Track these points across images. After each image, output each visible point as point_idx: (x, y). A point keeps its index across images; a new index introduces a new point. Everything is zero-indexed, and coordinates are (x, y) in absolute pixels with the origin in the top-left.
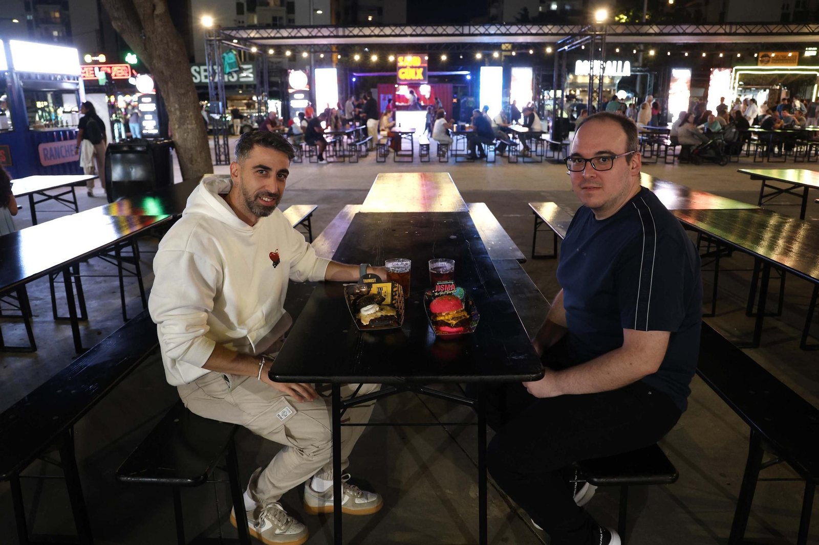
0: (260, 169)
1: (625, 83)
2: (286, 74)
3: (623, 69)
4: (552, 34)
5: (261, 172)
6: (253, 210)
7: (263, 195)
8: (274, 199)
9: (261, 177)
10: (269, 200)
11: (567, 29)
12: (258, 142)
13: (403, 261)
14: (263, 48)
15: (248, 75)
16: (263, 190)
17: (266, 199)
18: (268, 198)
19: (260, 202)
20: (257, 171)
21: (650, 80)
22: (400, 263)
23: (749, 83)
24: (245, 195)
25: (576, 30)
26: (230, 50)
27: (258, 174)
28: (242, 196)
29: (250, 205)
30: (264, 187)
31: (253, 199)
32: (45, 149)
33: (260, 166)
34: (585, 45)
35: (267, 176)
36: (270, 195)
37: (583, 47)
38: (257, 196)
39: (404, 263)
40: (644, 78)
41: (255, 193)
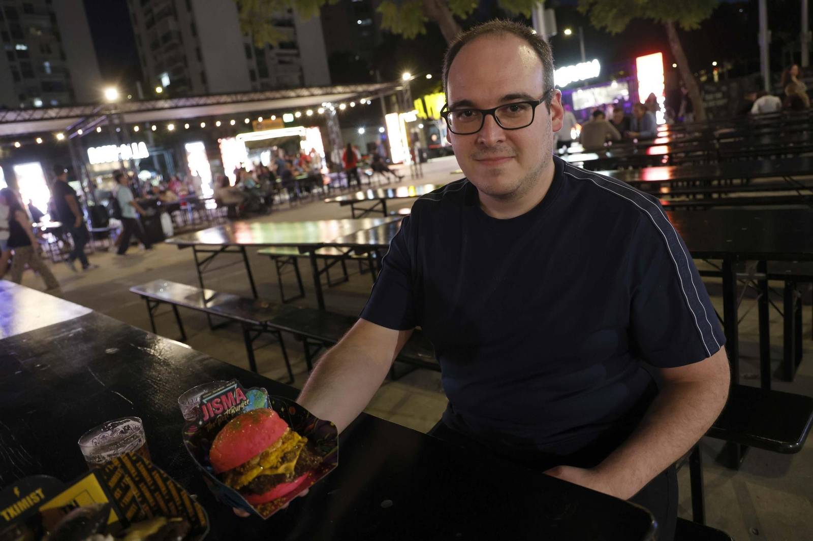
1: (146, 164)
3: (140, 151)
4: (61, 118)
11: (77, 111)
13: (114, 426)
21: (168, 158)
22: (110, 432)
23: (254, 147)
25: (88, 111)
34: (102, 128)
37: (99, 130)
39: (120, 428)
40: (161, 158)
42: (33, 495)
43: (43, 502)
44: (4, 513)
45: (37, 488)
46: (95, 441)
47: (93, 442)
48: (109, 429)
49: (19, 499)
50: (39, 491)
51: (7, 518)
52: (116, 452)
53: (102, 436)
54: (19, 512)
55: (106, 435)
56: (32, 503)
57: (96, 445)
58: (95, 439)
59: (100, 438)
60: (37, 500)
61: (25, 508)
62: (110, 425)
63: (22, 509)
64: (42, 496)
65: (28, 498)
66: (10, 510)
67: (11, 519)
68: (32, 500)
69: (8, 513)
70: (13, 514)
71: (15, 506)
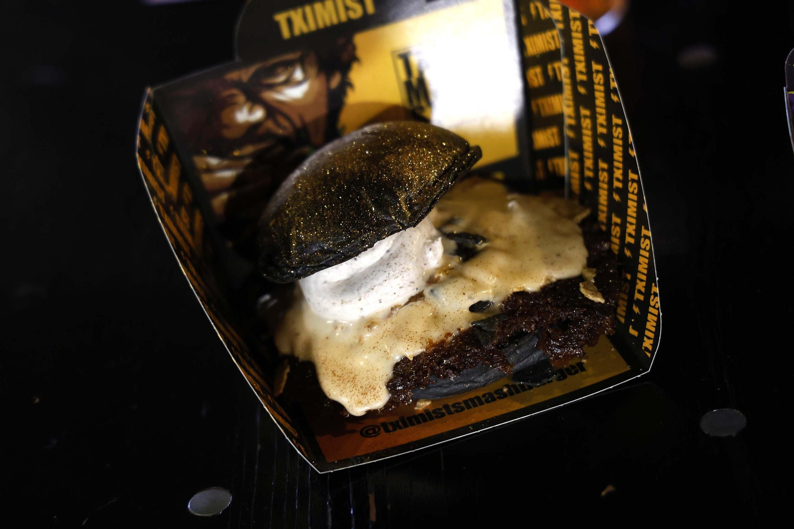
43: (367, 22)
44: (281, 19)
51: (286, 33)
54: (313, 27)
56: (343, 18)
60: (360, 13)
61: (328, 23)
63: (321, 24)
66: (296, 16)
67: (293, 38)
68: (347, 8)
69: (290, 22)
70: (300, 27)
71: (308, 9)
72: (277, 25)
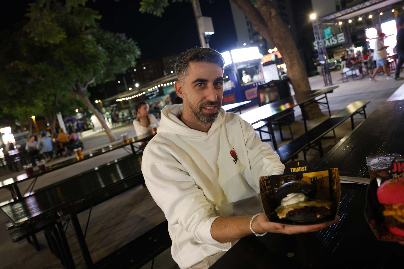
0: (198, 82)
2: (363, 32)
5: (200, 85)
6: (201, 119)
7: (206, 105)
8: (215, 107)
9: (200, 89)
10: (212, 108)
12: (192, 59)
14: (345, 21)
15: (341, 38)
16: (205, 101)
17: (209, 108)
18: (211, 107)
19: (205, 111)
20: (196, 85)
24: (191, 108)
26: (327, 27)
27: (197, 87)
28: (189, 109)
29: (197, 115)
30: (205, 98)
31: (198, 110)
32: (248, 93)
33: (198, 80)
35: (204, 88)
36: (211, 103)
38: (201, 108)
41: (199, 105)
42: (303, 167)
43: (305, 172)
44: (291, 169)
45: (305, 166)
46: (380, 159)
47: (378, 159)
48: (389, 157)
49: (298, 167)
50: (306, 167)
51: (292, 172)
52: (377, 168)
53: (384, 158)
54: (296, 171)
55: (387, 159)
56: (301, 171)
57: (380, 161)
58: (381, 158)
59: (383, 159)
60: (304, 170)
61: (299, 171)
62: (390, 154)
63: (298, 171)
64: (306, 170)
65: (301, 168)
66: (294, 169)
67: (293, 172)
68: (302, 169)
69: (293, 170)
70: (294, 171)
71: (296, 168)
72: (291, 170)
